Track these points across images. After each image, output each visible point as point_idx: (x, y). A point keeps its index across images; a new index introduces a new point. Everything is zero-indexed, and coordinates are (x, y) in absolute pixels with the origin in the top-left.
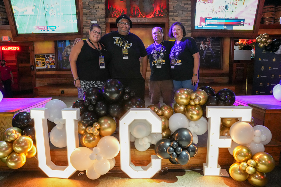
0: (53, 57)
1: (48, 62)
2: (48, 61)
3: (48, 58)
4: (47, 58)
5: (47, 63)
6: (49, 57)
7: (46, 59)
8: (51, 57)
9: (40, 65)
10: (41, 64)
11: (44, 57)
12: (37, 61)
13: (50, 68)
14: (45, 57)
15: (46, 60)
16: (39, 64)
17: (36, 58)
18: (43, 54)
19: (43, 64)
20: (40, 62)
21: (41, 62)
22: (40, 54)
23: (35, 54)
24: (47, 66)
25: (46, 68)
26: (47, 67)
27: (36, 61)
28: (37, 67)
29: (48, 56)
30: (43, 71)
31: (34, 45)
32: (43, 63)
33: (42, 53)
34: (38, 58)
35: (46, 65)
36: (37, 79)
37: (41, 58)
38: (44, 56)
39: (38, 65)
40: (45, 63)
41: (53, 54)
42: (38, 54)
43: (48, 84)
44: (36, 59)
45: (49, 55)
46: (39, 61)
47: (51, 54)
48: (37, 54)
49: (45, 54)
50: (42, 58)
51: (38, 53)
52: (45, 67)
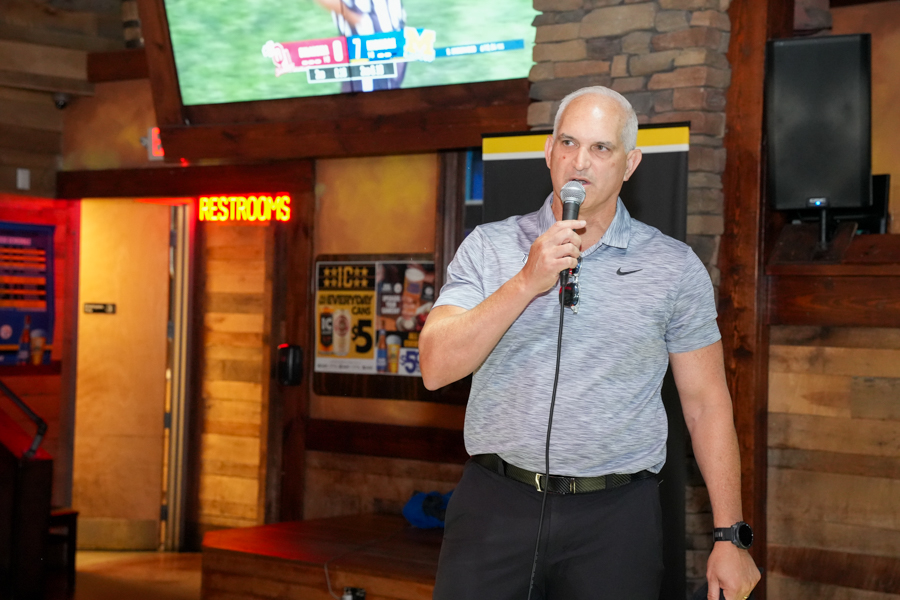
0: (426, 284)
1: (390, 326)
2: (394, 317)
3: (398, 288)
4: (387, 287)
5: (389, 333)
6: (401, 279)
7: (381, 294)
8: (414, 286)
9: (342, 345)
10: (349, 335)
11: (371, 285)
12: (326, 315)
13: (402, 372)
14: (378, 278)
15: (382, 304)
16: (336, 337)
17: (322, 286)
18: (368, 257)
19: (362, 341)
20: (343, 320)
21: (352, 320)
22: (346, 257)
23: (316, 253)
24: (384, 353)
25: (374, 371)
26: (383, 362)
27: (319, 309)
28: (324, 364)
29: (396, 274)
30: (359, 394)
31: (320, 189)
32: (361, 328)
33: (363, 249)
34: (331, 288)
35: (375, 350)
36: (314, 459)
37: (353, 288)
38: (372, 270)
39: (327, 341)
40: (372, 331)
41: (429, 256)
42: (336, 257)
43: (377, 501)
44: (319, 294)
45: (404, 268)
46: (337, 312)
47: (417, 256)
48: (326, 257)
49: (377, 257)
50: (360, 288)
51: (335, 250)
52: (368, 365)
